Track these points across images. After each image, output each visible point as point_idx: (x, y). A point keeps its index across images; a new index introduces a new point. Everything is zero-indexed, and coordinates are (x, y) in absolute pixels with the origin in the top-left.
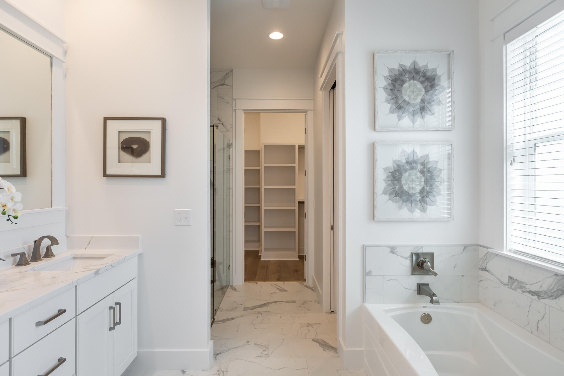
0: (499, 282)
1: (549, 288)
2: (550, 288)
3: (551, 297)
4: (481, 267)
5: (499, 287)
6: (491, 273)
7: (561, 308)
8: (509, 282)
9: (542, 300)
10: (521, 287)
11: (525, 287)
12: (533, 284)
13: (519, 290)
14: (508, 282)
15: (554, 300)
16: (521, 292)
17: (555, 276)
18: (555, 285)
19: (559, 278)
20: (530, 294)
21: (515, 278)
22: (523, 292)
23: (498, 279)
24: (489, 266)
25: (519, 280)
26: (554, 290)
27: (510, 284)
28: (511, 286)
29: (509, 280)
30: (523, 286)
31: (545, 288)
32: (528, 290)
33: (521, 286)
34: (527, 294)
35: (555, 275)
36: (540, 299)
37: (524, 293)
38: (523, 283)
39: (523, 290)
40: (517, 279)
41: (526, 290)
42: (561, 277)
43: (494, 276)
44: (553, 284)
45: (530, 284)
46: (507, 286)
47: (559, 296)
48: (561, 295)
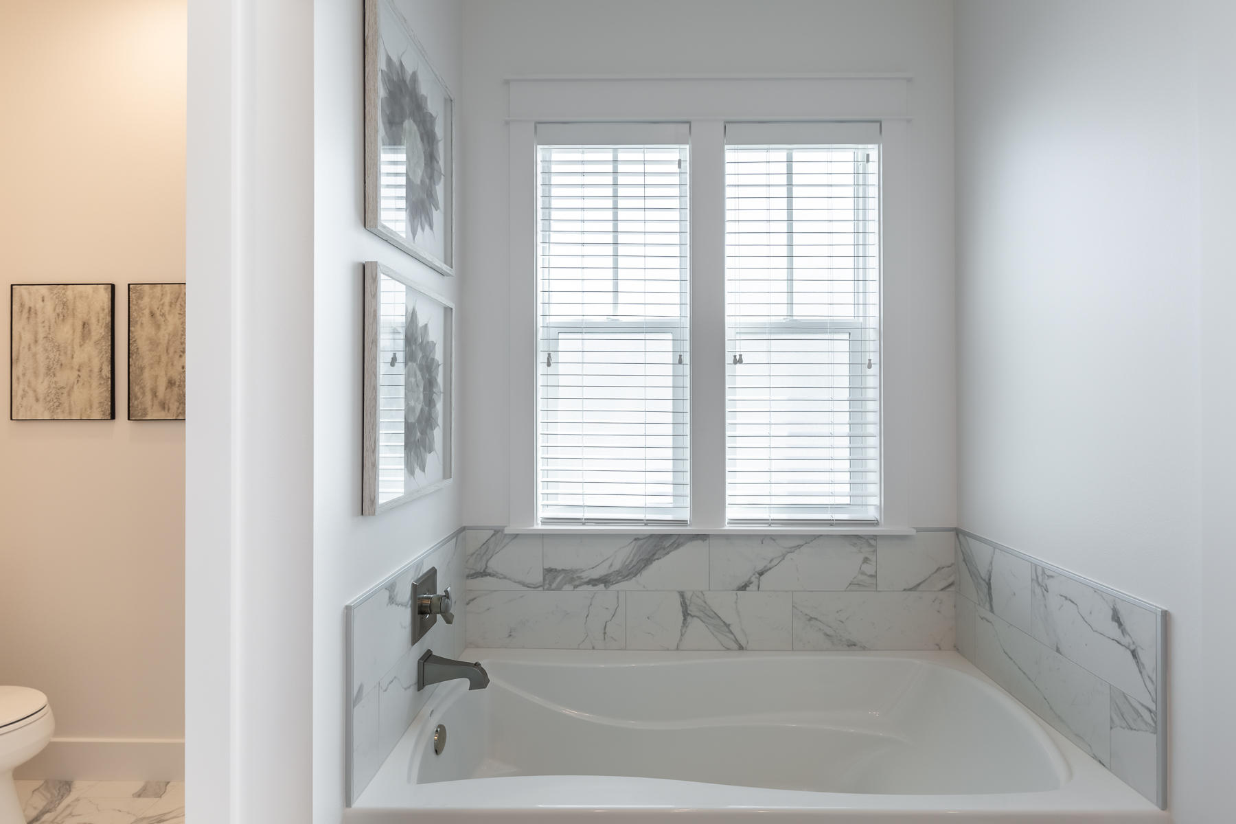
0: (520, 587)
1: (625, 562)
2: (627, 563)
3: (628, 575)
4: (473, 572)
5: (522, 597)
6: (501, 576)
7: (644, 587)
8: (544, 580)
9: (613, 588)
10: (572, 580)
11: (579, 578)
12: (596, 566)
13: (568, 587)
14: (542, 580)
15: (634, 578)
16: (572, 588)
17: (634, 542)
18: (634, 556)
19: (641, 542)
20: (590, 586)
21: (559, 568)
22: (576, 587)
23: (519, 583)
24: (494, 565)
25: (568, 567)
26: (634, 563)
27: (547, 582)
28: (551, 585)
29: (544, 576)
30: (575, 576)
31: (617, 566)
32: (587, 580)
33: (573, 578)
34: (585, 587)
35: (635, 539)
36: (609, 586)
37: (580, 588)
38: (573, 571)
39: (577, 583)
40: (564, 568)
41: (583, 580)
42: (645, 540)
43: (510, 579)
44: (632, 555)
45: (590, 569)
46: (541, 588)
47: (642, 569)
48: (644, 567)
